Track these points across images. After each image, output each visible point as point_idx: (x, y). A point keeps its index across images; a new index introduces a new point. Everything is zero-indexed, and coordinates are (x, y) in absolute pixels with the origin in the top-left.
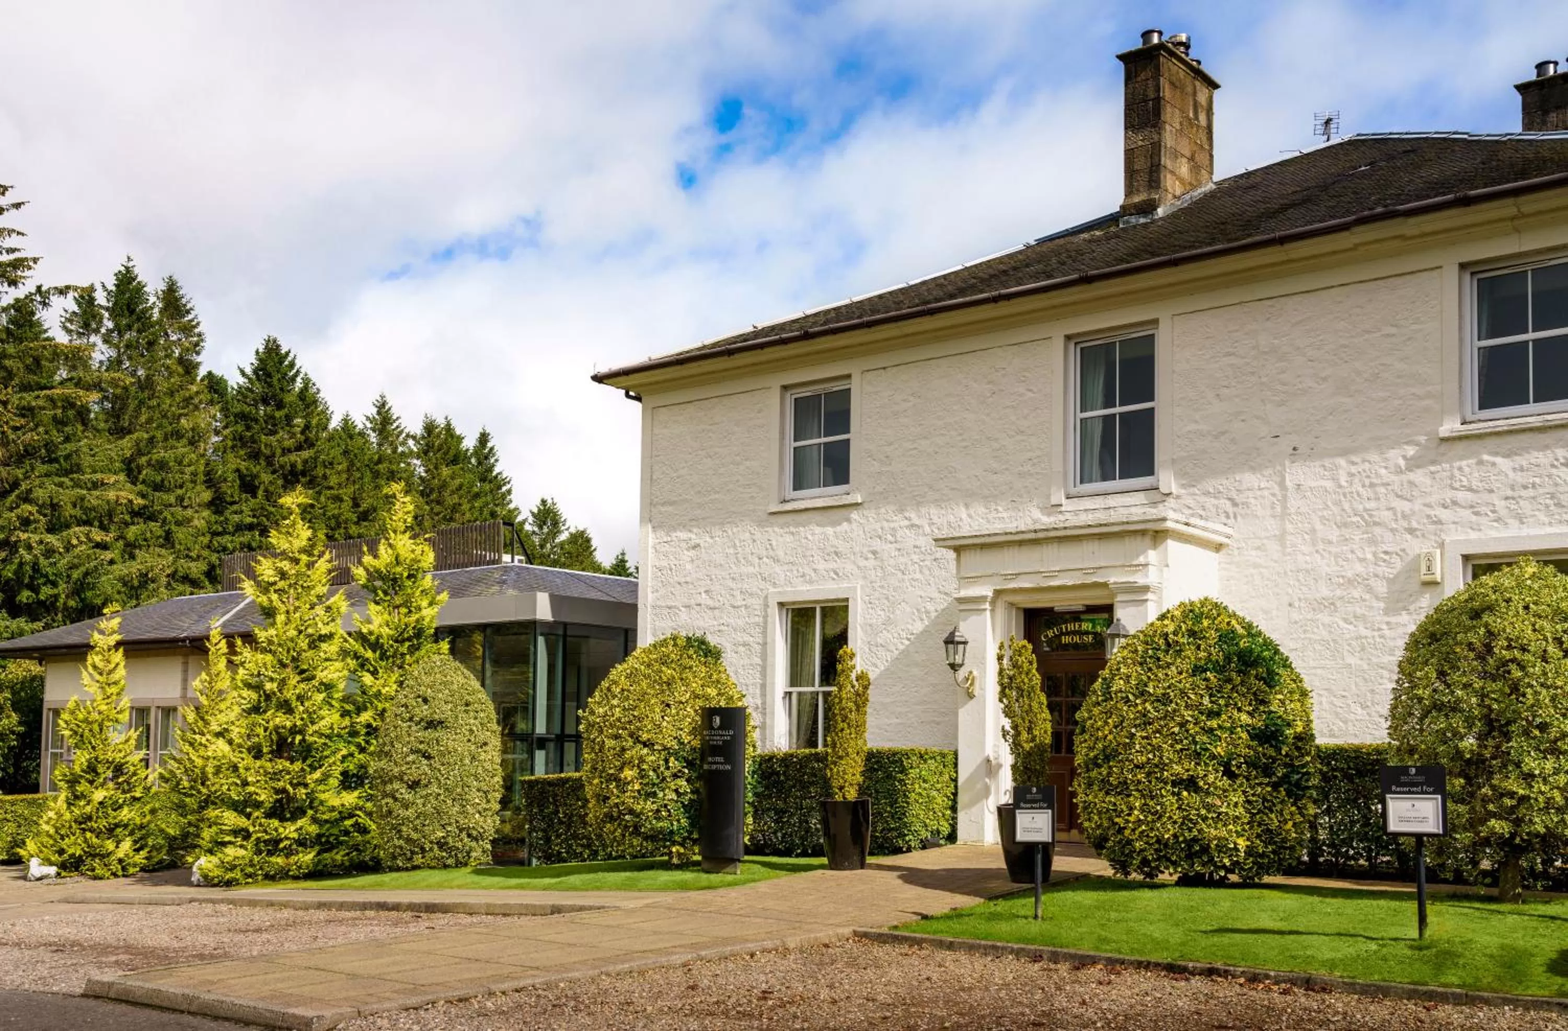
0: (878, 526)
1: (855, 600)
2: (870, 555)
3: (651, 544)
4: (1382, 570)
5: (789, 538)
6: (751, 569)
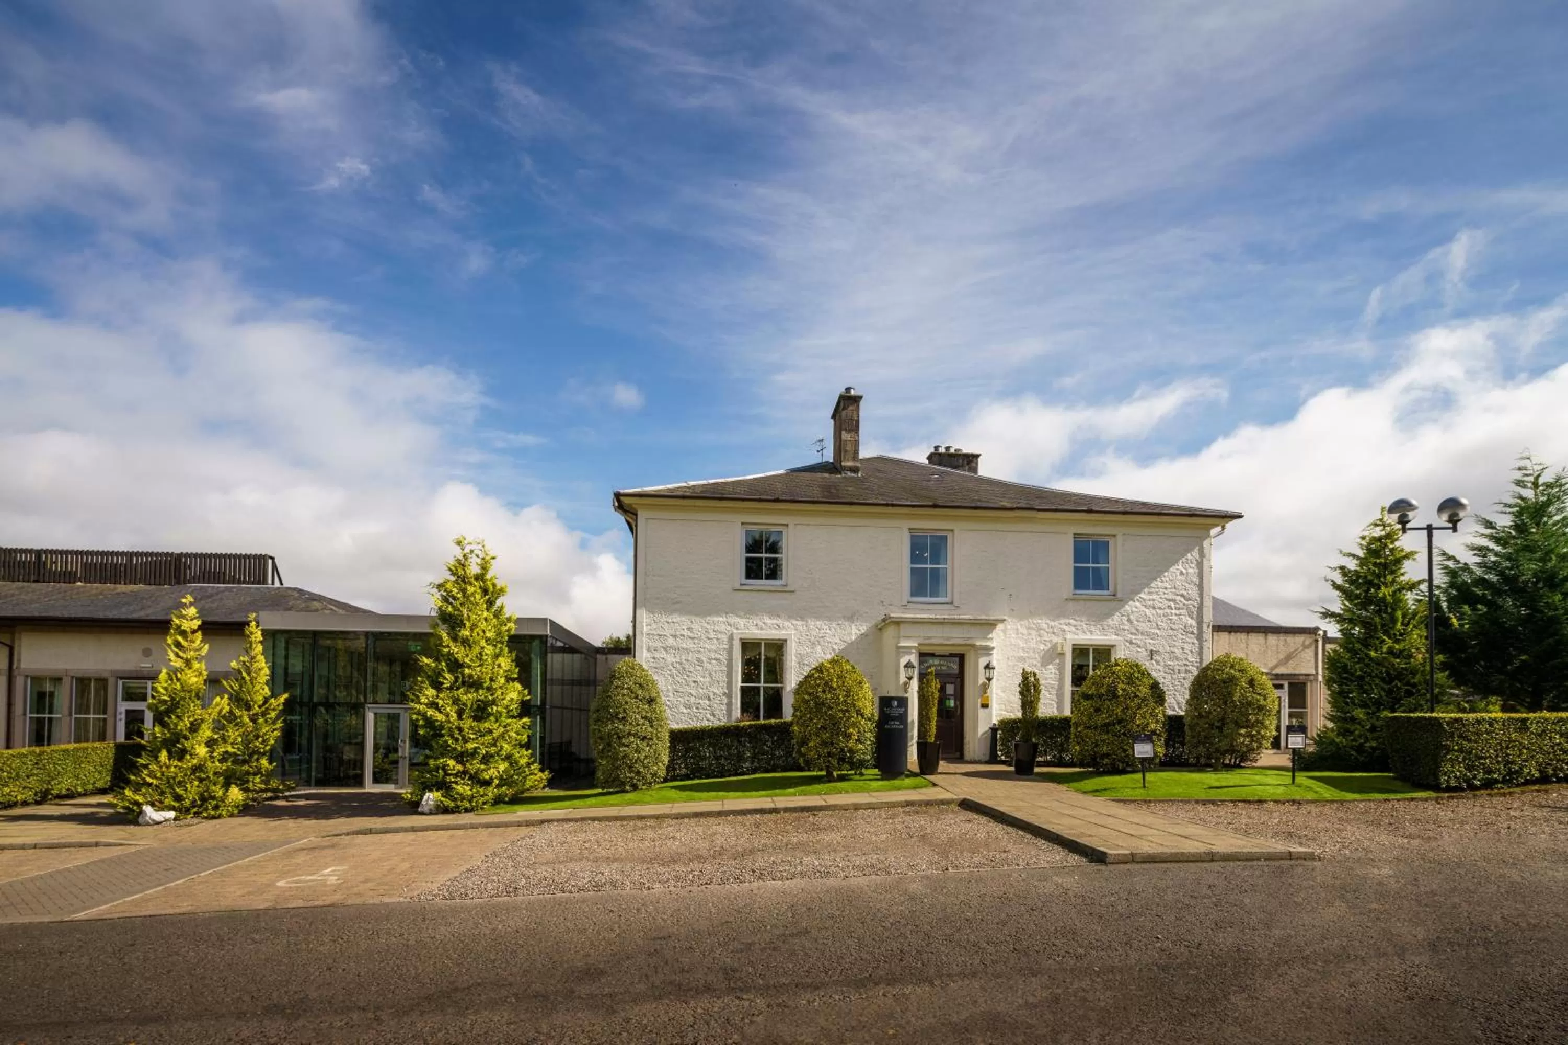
0: (804, 604)
1: (791, 641)
2: (799, 619)
4: (1043, 647)
5: (746, 604)
6: (721, 619)
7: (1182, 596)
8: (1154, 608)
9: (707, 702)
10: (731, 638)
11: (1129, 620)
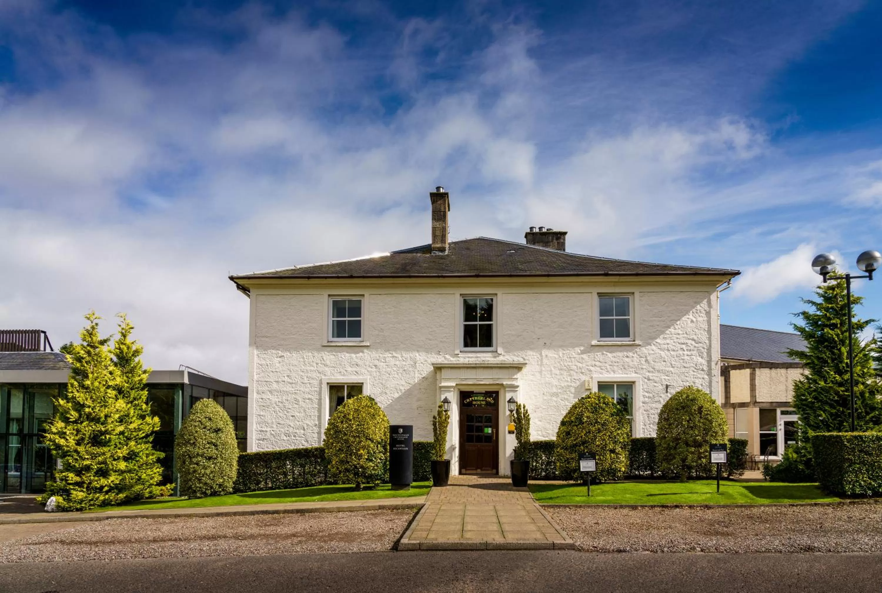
0: (377, 355)
1: (367, 384)
2: (374, 367)
3: (255, 354)
4: (573, 384)
5: (332, 357)
6: (312, 368)
7: (693, 340)
8: (668, 350)
9: (302, 431)
10: (321, 383)
11: (647, 361)
